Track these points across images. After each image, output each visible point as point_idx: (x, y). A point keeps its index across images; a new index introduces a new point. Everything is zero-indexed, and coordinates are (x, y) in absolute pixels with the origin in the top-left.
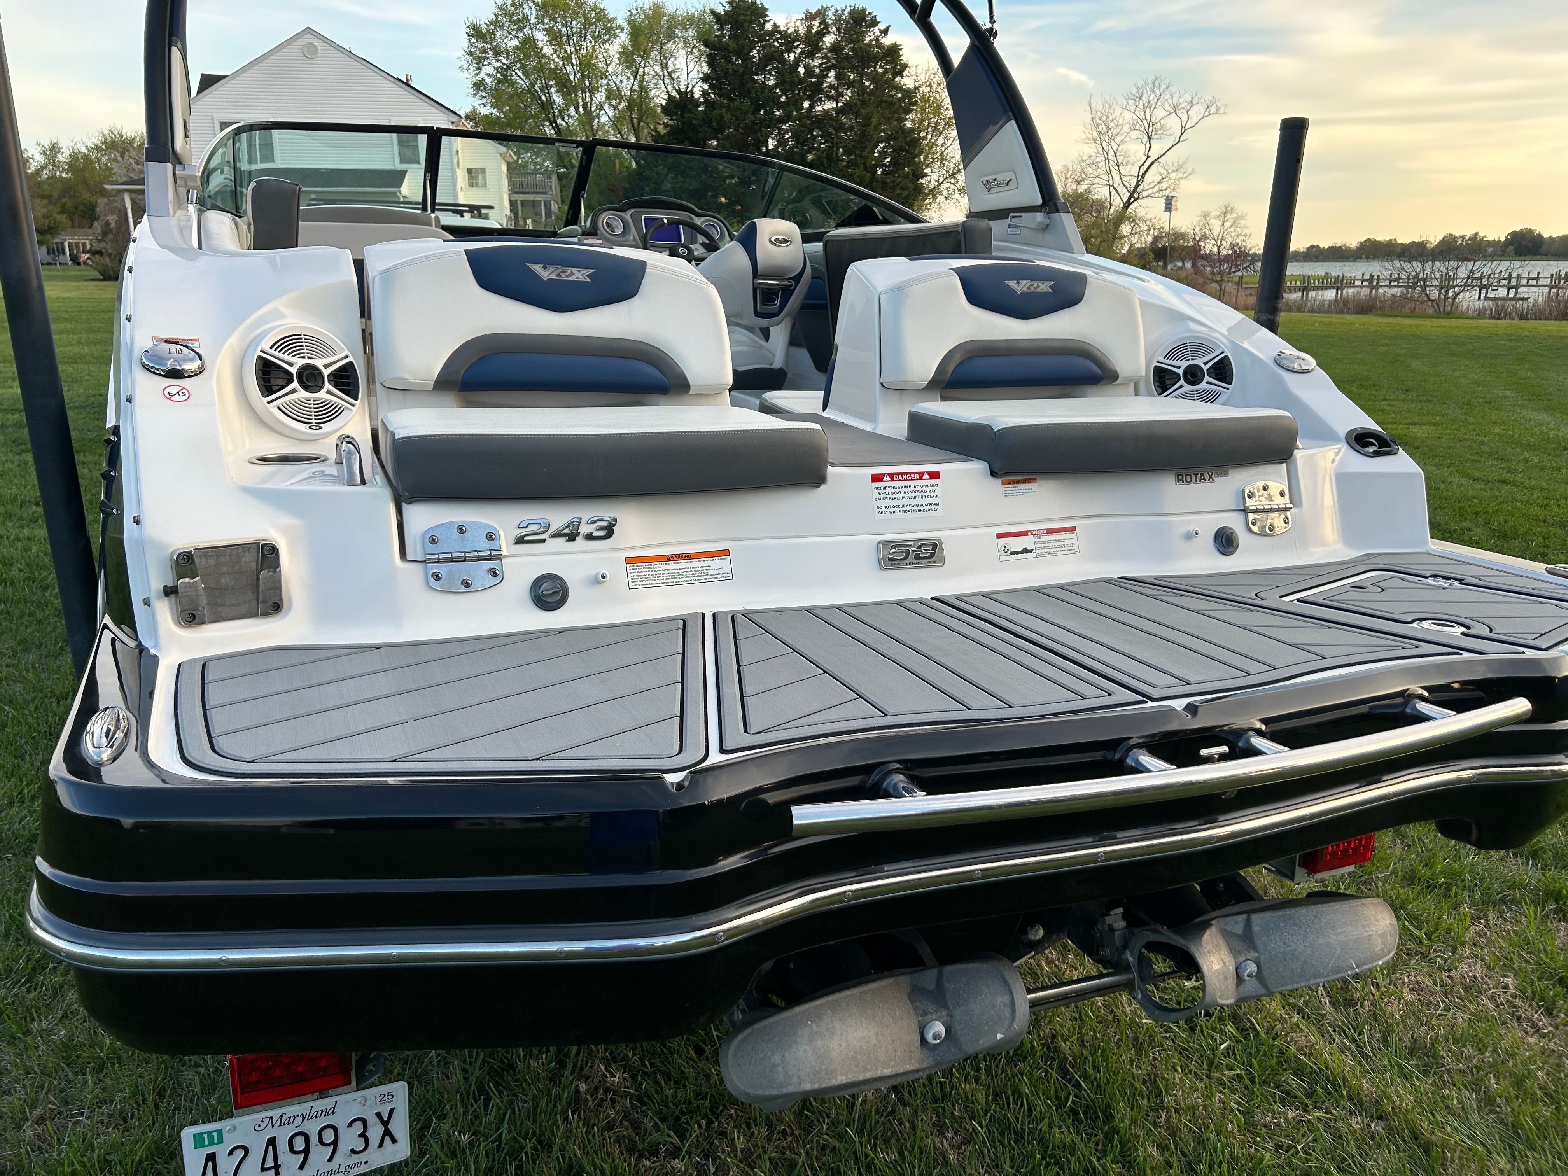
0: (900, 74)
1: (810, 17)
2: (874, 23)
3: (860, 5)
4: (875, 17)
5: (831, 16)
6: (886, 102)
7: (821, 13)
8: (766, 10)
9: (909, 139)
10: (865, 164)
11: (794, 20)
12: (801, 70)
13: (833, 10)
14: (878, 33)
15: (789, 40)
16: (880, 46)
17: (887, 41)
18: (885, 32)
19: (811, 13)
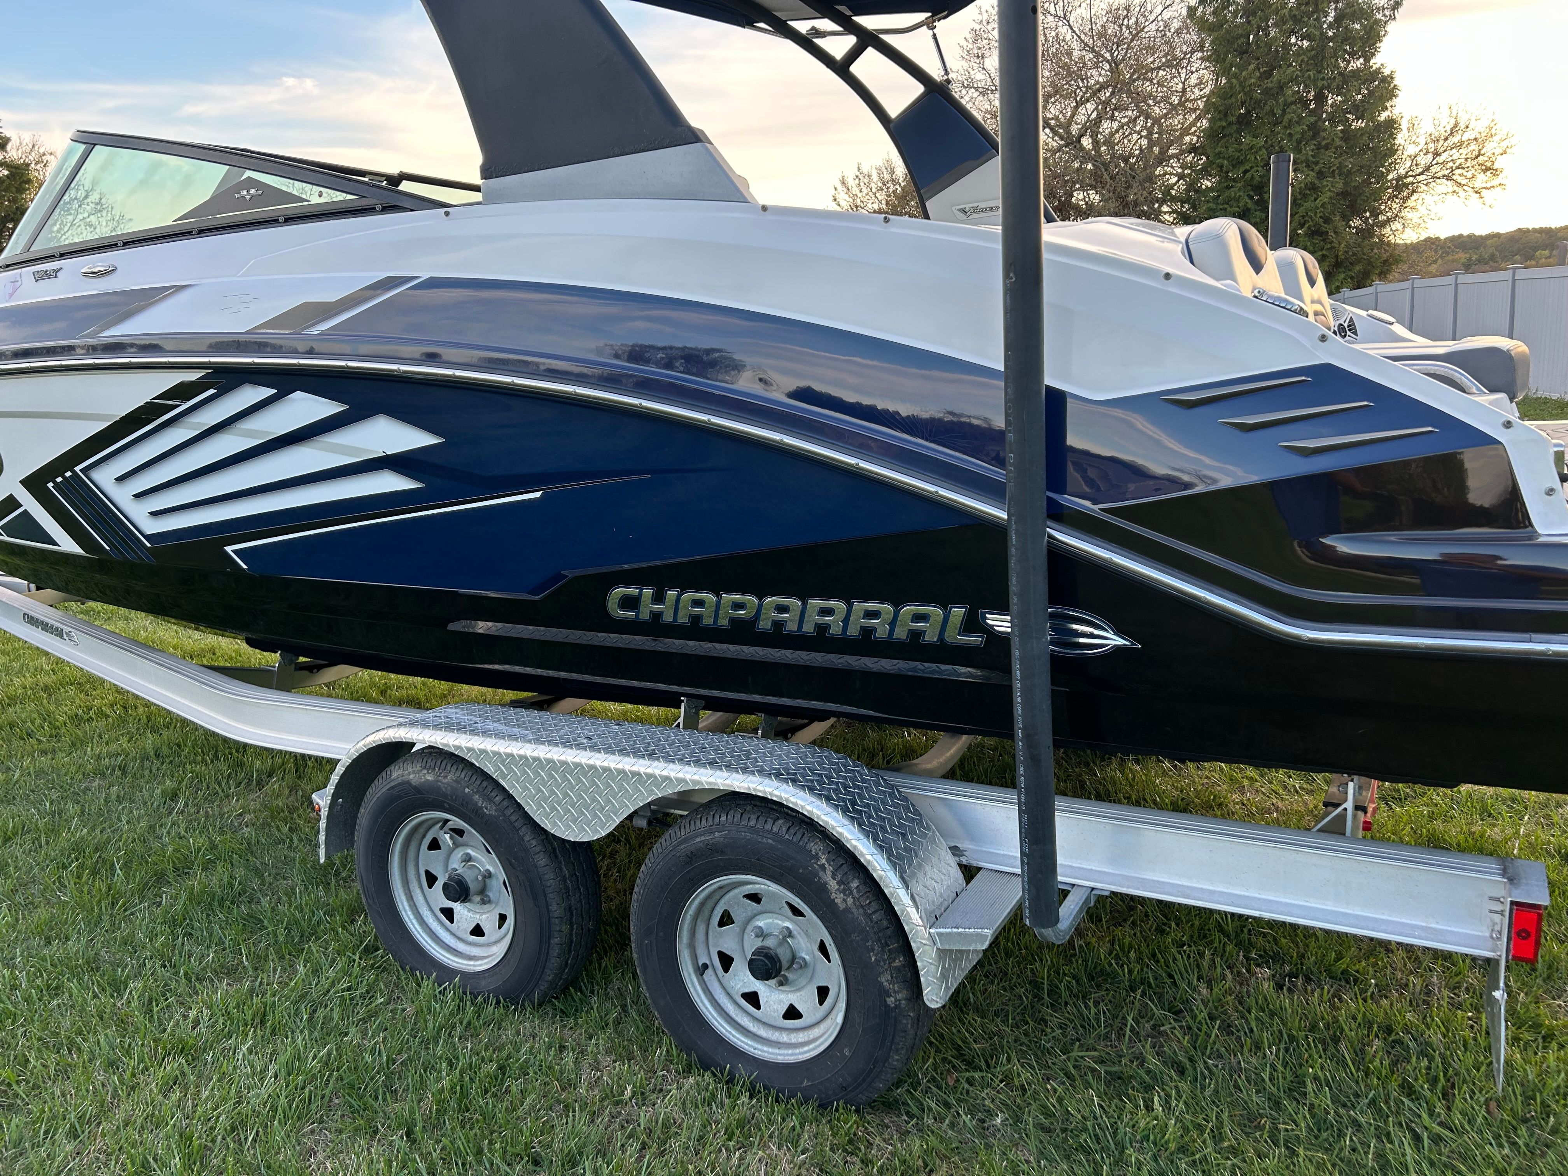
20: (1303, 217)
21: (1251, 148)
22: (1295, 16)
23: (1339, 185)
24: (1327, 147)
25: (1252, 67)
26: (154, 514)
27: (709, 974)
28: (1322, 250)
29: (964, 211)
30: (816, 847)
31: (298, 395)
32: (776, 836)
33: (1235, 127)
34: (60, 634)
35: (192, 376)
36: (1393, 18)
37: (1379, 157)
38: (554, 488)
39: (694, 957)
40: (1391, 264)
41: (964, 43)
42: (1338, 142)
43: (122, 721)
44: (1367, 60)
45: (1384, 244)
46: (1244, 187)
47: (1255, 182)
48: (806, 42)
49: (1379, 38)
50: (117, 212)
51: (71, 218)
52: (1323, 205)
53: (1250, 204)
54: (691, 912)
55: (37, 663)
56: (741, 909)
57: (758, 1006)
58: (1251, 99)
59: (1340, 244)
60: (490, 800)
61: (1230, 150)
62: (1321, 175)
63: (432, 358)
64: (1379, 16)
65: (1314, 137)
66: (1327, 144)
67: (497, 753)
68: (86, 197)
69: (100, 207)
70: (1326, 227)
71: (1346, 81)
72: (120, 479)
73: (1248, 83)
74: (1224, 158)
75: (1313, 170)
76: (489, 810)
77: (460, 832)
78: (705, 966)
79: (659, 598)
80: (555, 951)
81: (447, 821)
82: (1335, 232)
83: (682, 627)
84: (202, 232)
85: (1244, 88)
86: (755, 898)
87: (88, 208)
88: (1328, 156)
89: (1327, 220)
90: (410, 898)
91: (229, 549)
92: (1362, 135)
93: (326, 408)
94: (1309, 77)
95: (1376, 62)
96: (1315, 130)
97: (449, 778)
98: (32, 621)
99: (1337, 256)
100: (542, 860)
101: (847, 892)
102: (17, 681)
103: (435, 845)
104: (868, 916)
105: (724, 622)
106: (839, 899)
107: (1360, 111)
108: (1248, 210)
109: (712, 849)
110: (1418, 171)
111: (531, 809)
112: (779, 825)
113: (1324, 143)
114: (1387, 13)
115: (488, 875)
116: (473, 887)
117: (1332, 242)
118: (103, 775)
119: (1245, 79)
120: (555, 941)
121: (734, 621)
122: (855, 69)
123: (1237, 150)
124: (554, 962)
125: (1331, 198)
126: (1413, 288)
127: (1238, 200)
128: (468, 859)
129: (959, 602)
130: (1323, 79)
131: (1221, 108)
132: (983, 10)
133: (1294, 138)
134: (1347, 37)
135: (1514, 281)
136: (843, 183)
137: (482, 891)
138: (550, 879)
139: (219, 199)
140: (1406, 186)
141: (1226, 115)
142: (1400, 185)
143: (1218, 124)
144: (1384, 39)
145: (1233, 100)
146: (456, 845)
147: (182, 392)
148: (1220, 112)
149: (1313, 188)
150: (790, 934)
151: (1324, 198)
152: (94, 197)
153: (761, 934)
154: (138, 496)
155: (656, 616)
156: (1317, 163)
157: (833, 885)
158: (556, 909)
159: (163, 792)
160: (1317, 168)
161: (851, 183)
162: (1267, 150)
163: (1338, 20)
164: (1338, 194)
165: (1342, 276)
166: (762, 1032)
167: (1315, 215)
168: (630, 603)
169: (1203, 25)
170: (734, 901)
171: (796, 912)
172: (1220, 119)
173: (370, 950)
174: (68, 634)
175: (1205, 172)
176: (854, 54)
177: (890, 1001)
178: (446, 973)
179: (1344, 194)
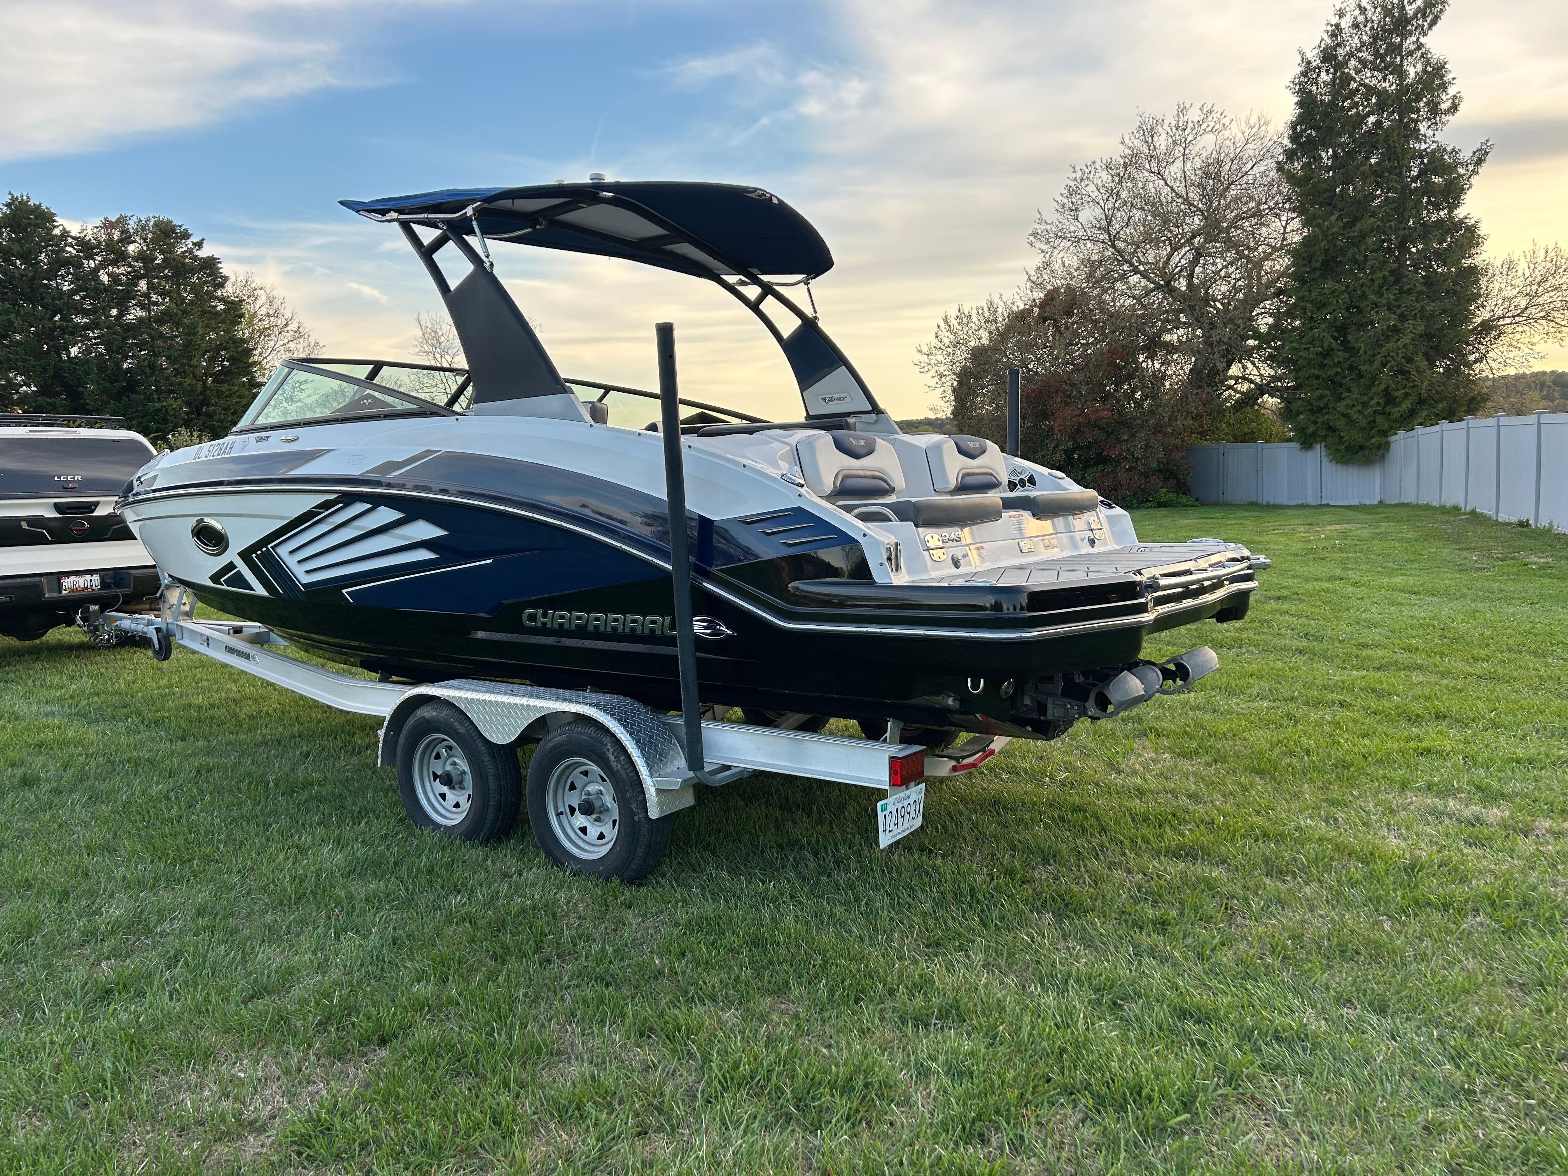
0: (221, 285)
1: (109, 225)
2: (186, 235)
3: (165, 216)
4: (186, 230)
5: (132, 225)
6: (210, 312)
7: (121, 222)
8: (55, 215)
9: (240, 349)
10: (194, 373)
11: (90, 227)
12: (104, 278)
13: (135, 219)
14: (190, 246)
15: (86, 247)
16: (195, 258)
17: (203, 253)
18: (199, 245)
19: (110, 222)
20: (1385, 357)
21: (1333, 292)
22: (1376, 171)
23: (1421, 328)
24: (1409, 292)
25: (1333, 218)
26: (307, 572)
27: (563, 817)
28: (1405, 388)
29: (824, 400)
30: (606, 740)
31: (382, 508)
32: (589, 736)
33: (1318, 273)
34: (247, 656)
35: (332, 497)
36: (1475, 172)
37: (1462, 302)
38: (499, 557)
39: (556, 808)
40: (1478, 403)
41: (1059, 198)
42: (1420, 288)
43: (281, 719)
44: (1451, 211)
45: (1470, 382)
46: (1329, 328)
47: (1338, 324)
48: (731, 289)
49: (1462, 191)
50: (312, 340)
51: (272, 343)
52: (1405, 346)
53: (1334, 344)
54: (553, 781)
55: (229, 686)
56: (580, 781)
57: (586, 834)
58: (1335, 246)
59: (1422, 382)
60: (462, 725)
61: (1313, 294)
62: (1402, 318)
63: (444, 491)
64: (1461, 171)
65: (1397, 282)
66: (1410, 289)
67: (466, 699)
68: (286, 325)
69: (298, 334)
70: (1409, 367)
71: (1426, 231)
72: (291, 552)
73: (1330, 232)
74: (1308, 301)
75: (1394, 313)
76: (462, 730)
77: (450, 748)
78: (562, 813)
79: (545, 615)
80: (491, 810)
81: (445, 740)
82: (1418, 372)
83: (555, 630)
84: (344, 420)
85: (1326, 237)
86: (586, 773)
87: (288, 335)
88: (1409, 300)
89: (1410, 360)
90: (423, 787)
91: (344, 591)
92: (1444, 281)
93: (396, 515)
94: (1390, 227)
95: (1460, 212)
96: (1397, 275)
97: (444, 714)
98: (231, 650)
99: (1420, 394)
100: (486, 758)
101: (619, 762)
102: (216, 696)
103: (438, 756)
104: (627, 774)
105: (573, 627)
106: (614, 765)
107: (1442, 257)
108: (1332, 349)
109: (562, 744)
110: (1516, 313)
111: (481, 728)
112: (591, 731)
113: (1406, 288)
114: (1471, 168)
115: (464, 772)
116: (455, 779)
117: (1414, 381)
118: (266, 744)
119: (1328, 228)
120: (491, 803)
121: (577, 626)
122: (762, 307)
123: (1320, 294)
124: (490, 816)
125: (1413, 339)
126: (1468, 428)
127: (1322, 340)
128: (454, 764)
129: (668, 615)
130: (1404, 229)
131: (1305, 255)
132: (1078, 169)
133: (1376, 284)
134: (1428, 189)
135: (1539, 424)
136: (946, 321)
137: (461, 782)
138: (490, 769)
139: (355, 403)
140: (1496, 327)
141: (1310, 262)
142: (1486, 327)
143: (1303, 269)
144: (1468, 192)
145: (1317, 247)
146: (449, 756)
147: (326, 505)
148: (1304, 259)
149: (1396, 330)
150: (601, 793)
151: (1406, 340)
152: (293, 326)
153: (589, 794)
154: (299, 562)
155: (544, 624)
156: (1399, 307)
157: (612, 758)
158: (492, 785)
159: (301, 753)
160: (1399, 311)
161: (954, 323)
162: (1349, 294)
163: (1421, 173)
164: (1421, 336)
165: (1426, 412)
166: (587, 847)
167: (1397, 354)
168: (532, 618)
169: (1291, 178)
170: (576, 776)
171: (604, 780)
172: (1305, 265)
173: (402, 820)
174: (253, 657)
175: (1290, 313)
176: (761, 298)
177: (636, 818)
178: (437, 826)
179: (1428, 336)
